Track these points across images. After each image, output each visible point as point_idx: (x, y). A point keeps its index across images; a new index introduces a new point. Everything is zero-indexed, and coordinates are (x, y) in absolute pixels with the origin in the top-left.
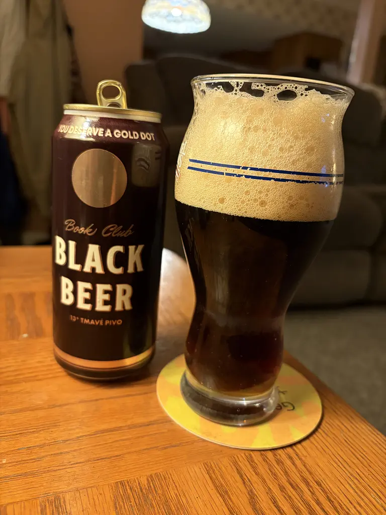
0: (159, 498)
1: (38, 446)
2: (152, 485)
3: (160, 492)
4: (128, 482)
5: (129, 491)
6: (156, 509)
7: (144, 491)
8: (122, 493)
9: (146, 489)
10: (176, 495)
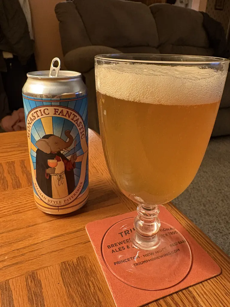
0: (82, 268)
1: (22, 248)
2: (79, 262)
3: (83, 265)
4: (67, 262)
5: (68, 266)
6: (81, 274)
7: (75, 265)
8: (64, 267)
9: (76, 264)
10: (90, 265)
